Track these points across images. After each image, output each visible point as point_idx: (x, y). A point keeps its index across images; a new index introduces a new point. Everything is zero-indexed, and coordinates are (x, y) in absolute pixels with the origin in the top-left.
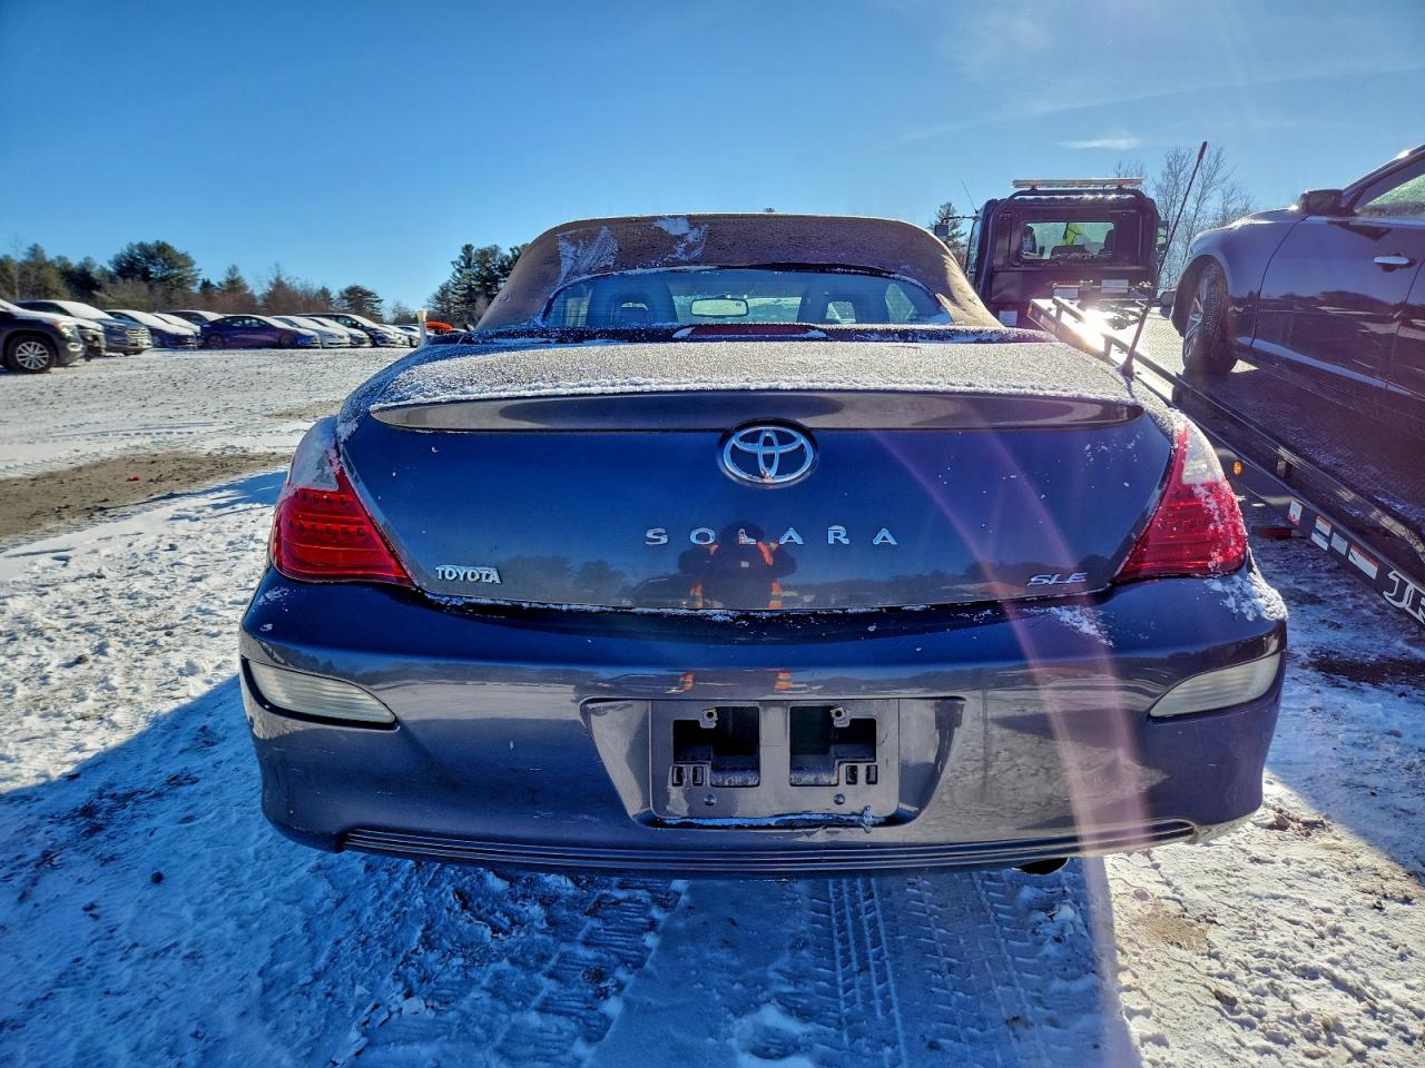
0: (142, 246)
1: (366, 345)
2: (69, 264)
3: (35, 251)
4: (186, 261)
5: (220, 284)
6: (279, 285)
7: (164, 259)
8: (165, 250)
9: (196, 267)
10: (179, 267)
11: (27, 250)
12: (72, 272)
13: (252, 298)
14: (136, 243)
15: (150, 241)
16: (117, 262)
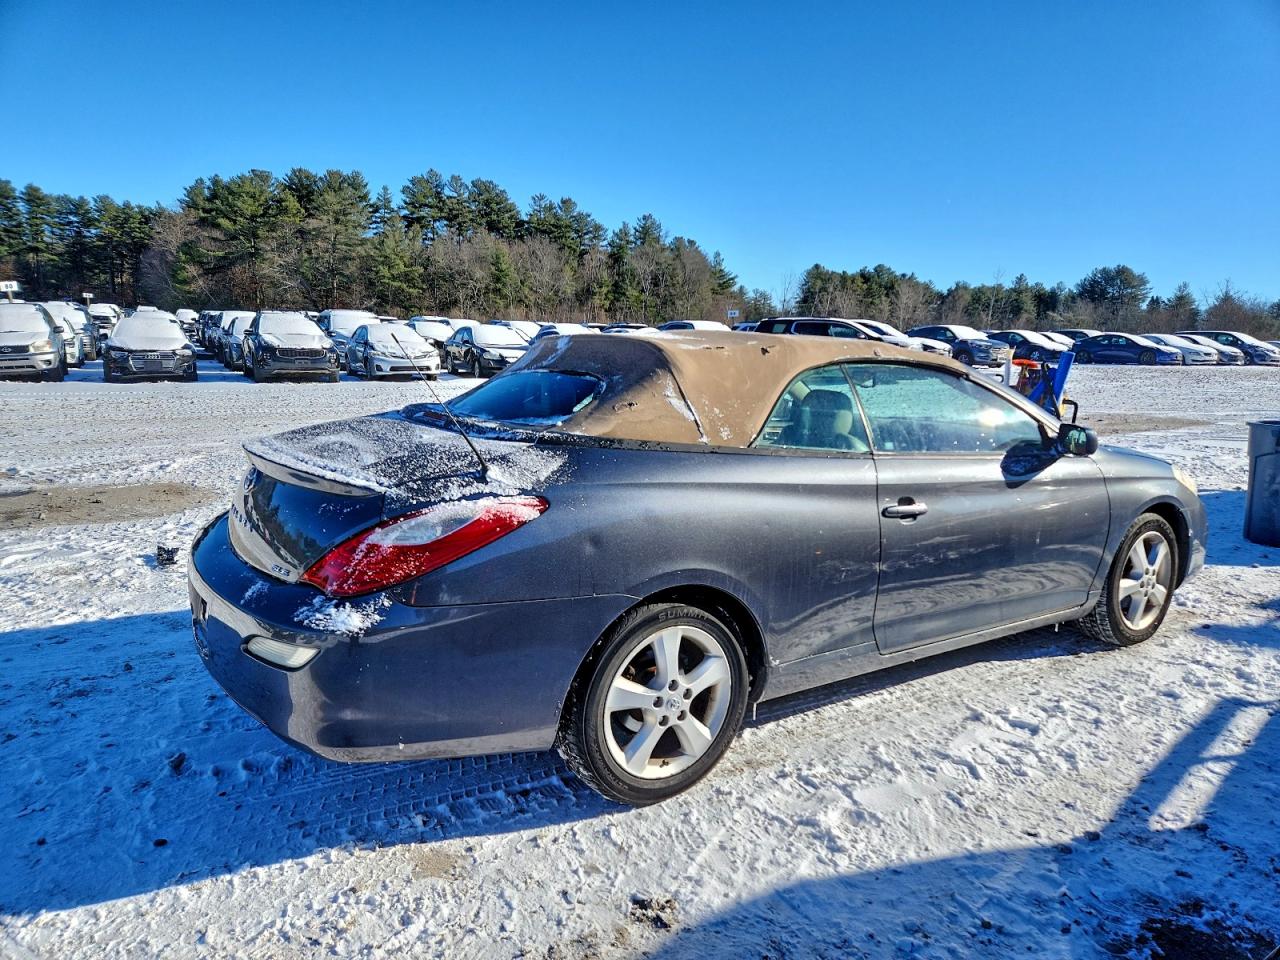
0: (1105, 271)
1: (1239, 363)
2: (1043, 289)
3: (1020, 279)
4: (1143, 281)
5: (1169, 300)
6: (1227, 299)
7: (1121, 281)
8: (1123, 272)
9: (1148, 286)
10: (1133, 287)
11: (1014, 279)
12: (1044, 294)
13: (1195, 313)
14: (1100, 268)
15: (1112, 266)
16: (1083, 286)
